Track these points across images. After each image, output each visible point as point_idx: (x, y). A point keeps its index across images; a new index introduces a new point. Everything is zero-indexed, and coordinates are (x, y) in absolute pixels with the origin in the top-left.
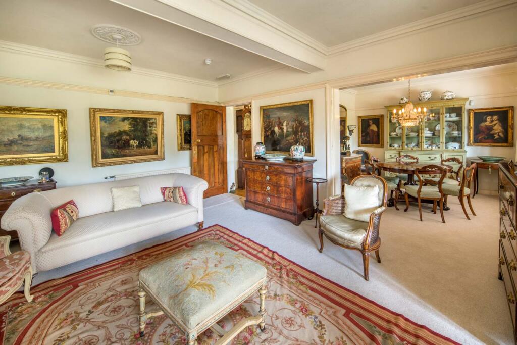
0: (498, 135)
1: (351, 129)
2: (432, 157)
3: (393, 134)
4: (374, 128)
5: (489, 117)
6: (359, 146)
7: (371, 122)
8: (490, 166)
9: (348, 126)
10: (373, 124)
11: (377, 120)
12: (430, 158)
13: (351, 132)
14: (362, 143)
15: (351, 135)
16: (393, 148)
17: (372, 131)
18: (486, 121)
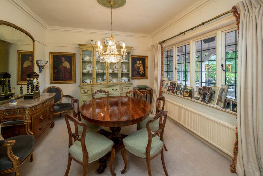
0: (142, 72)
1: (41, 64)
2: (115, 89)
3: (85, 71)
4: (66, 64)
5: (138, 61)
6: (51, 83)
7: (63, 59)
8: (145, 92)
9: (37, 61)
10: (66, 61)
11: (70, 58)
12: (113, 90)
13: (41, 68)
14: (54, 80)
15: (41, 71)
16: (86, 84)
17: (65, 67)
18: (137, 64)
